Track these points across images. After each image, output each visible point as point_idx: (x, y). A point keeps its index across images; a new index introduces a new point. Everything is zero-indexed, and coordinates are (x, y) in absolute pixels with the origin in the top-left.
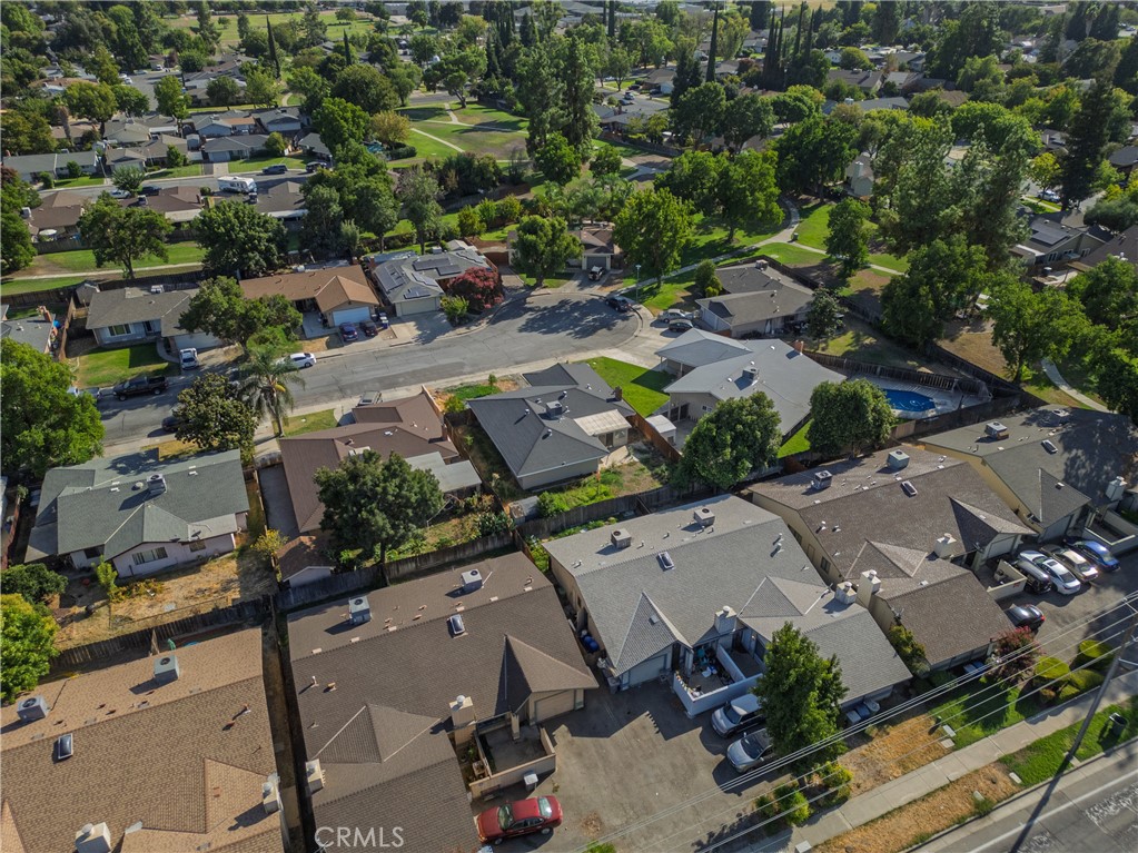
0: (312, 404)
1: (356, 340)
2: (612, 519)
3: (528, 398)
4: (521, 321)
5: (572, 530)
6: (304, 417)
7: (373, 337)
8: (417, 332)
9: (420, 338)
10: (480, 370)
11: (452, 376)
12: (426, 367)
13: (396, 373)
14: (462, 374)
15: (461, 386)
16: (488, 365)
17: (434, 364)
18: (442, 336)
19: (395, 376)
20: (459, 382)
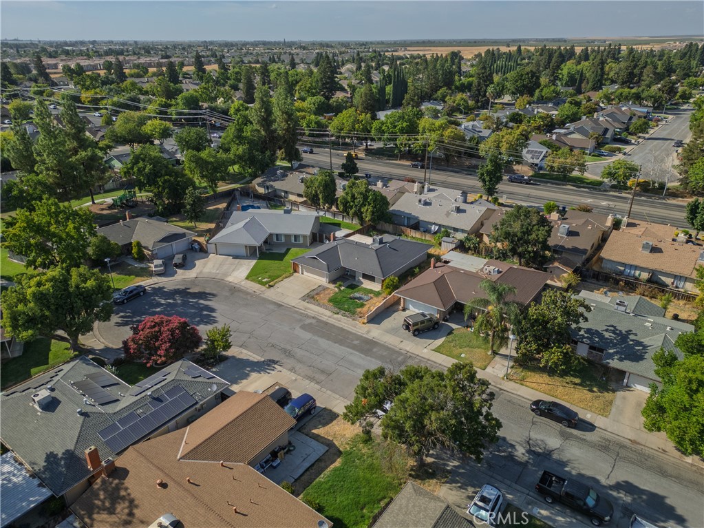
8: (254, 375)
9: (264, 370)
10: (307, 316)
11: (326, 324)
12: (323, 340)
13: (348, 349)
14: (319, 321)
15: (342, 312)
16: (296, 315)
17: (316, 338)
18: (251, 359)
19: (354, 347)
20: (336, 316)
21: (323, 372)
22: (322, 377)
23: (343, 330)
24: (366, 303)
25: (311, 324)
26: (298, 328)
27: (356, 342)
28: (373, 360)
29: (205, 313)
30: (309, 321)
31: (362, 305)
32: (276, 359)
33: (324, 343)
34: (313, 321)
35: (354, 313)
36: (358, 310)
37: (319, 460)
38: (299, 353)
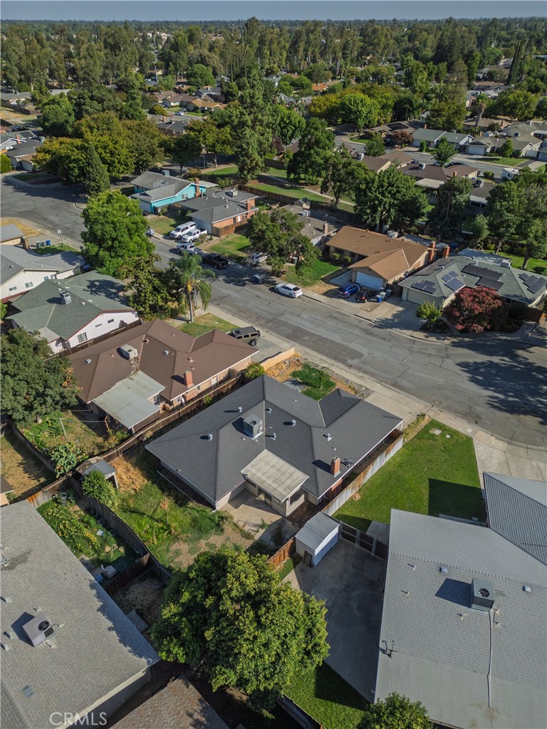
0: (240, 317)
1: (346, 298)
2: (122, 550)
3: (267, 402)
4: (481, 358)
5: (93, 521)
6: (220, 321)
7: (359, 302)
8: (389, 317)
9: (383, 321)
10: (359, 369)
11: (335, 358)
12: (337, 341)
13: (314, 332)
14: (344, 362)
15: (319, 368)
16: (372, 370)
17: (345, 343)
18: (398, 330)
19: (308, 334)
20: (326, 365)
21: (335, 318)
22: (335, 315)
23: (318, 351)
24: (290, 377)
25: (353, 358)
26: (366, 354)
27: (306, 338)
28: (293, 324)
29: (480, 378)
30: (355, 362)
31: (294, 374)
32: (376, 329)
33: (337, 338)
34: (350, 361)
35: (306, 366)
36: (299, 369)
37: (333, 278)
38: (357, 332)
